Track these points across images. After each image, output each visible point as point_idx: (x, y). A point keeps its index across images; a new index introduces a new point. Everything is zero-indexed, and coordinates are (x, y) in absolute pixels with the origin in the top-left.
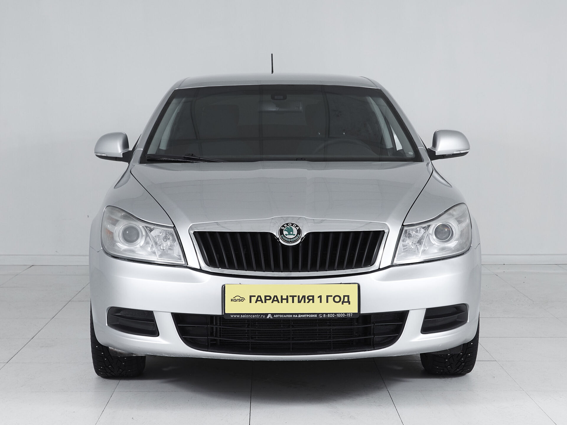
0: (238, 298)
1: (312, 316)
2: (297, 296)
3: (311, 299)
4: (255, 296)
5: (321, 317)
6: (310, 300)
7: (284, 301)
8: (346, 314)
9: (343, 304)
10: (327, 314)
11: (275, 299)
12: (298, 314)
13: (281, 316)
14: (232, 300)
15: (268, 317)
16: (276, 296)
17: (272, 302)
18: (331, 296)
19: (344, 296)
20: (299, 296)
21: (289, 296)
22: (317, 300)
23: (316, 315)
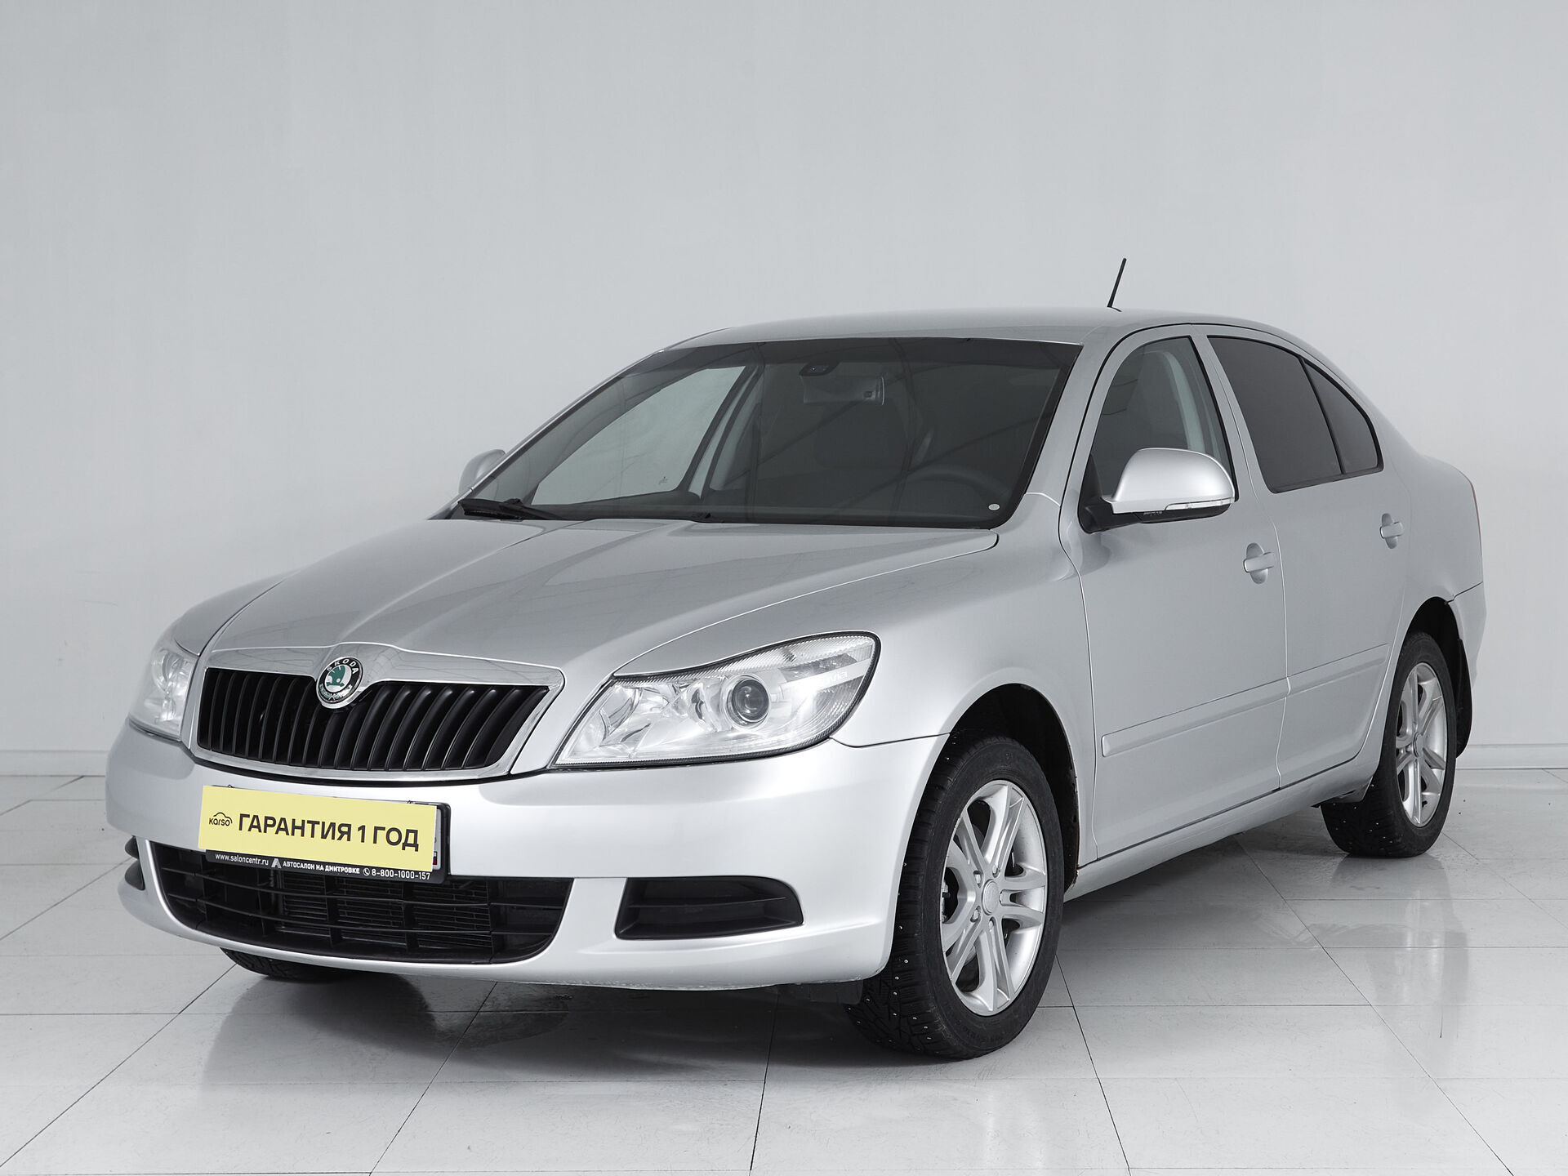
1: (350, 870)
2: (321, 823)
3: (345, 831)
4: (248, 816)
5: (368, 874)
6: (343, 833)
7: (298, 832)
8: (417, 872)
9: (404, 849)
11: (282, 826)
12: (324, 864)
13: (296, 865)
14: (211, 821)
15: (273, 866)
16: (284, 819)
17: (277, 833)
18: (383, 829)
20: (323, 823)
22: (356, 834)
23: (358, 869)
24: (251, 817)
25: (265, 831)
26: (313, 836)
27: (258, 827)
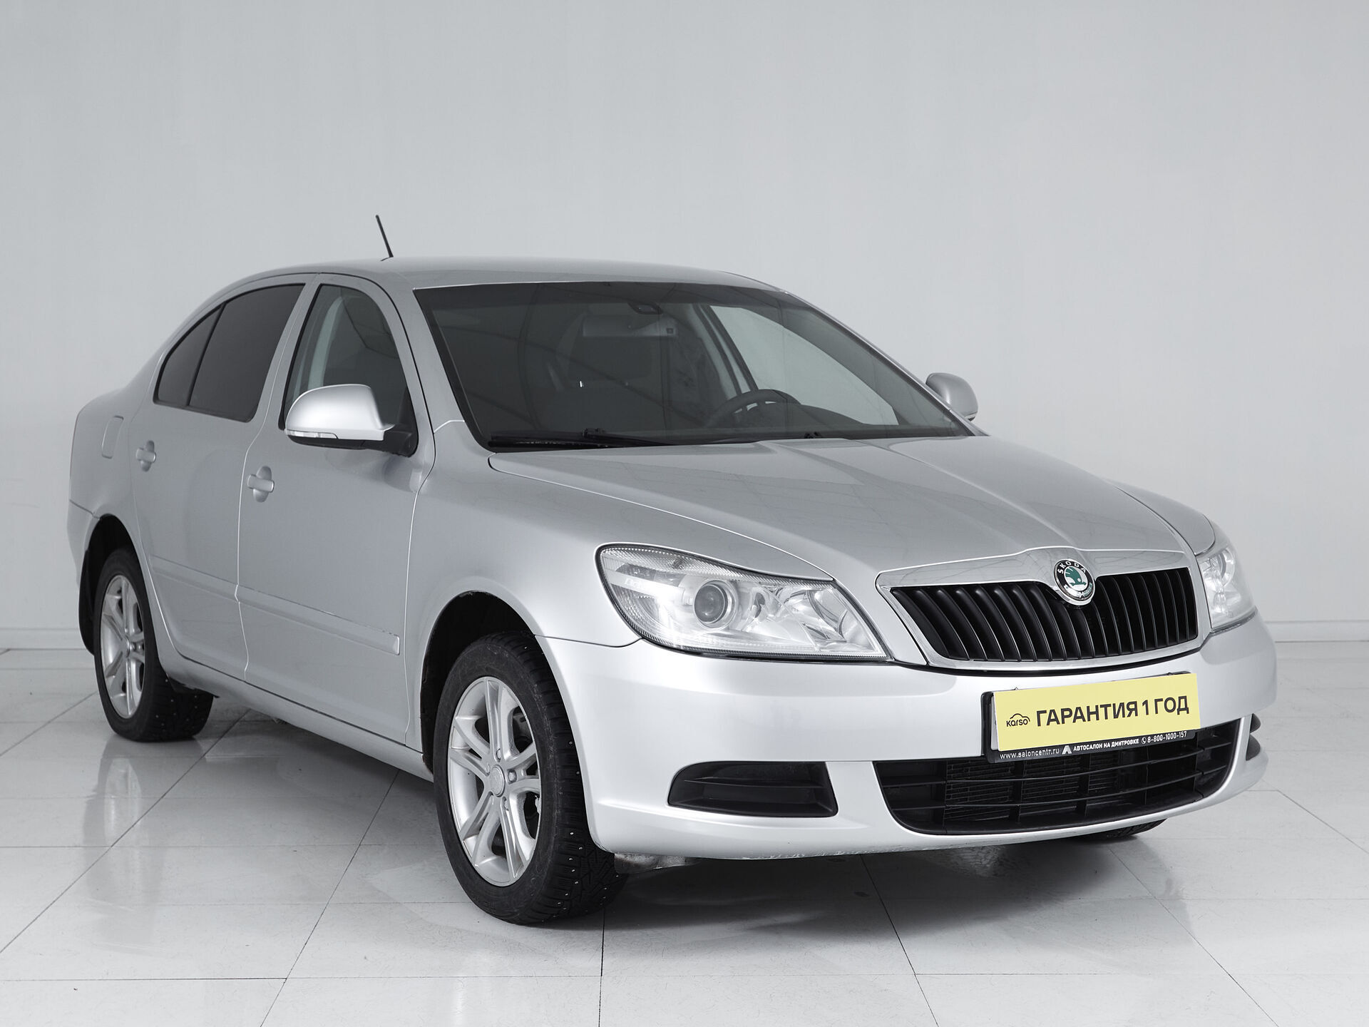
0: (1020, 718)
1: (1131, 742)
2: (1112, 705)
3: (1131, 708)
4: (1045, 712)
5: (1145, 742)
6: (1131, 710)
7: (1093, 717)
10: (1152, 736)
11: (1078, 715)
12: (1110, 741)
13: (1086, 748)
14: (1008, 723)
15: (1064, 753)
17: (1074, 721)
19: (1180, 698)
20: (1114, 705)
21: (1099, 707)
23: (1138, 740)
24: (1048, 712)
25: (1063, 722)
26: (1106, 718)
27: (1056, 720)
